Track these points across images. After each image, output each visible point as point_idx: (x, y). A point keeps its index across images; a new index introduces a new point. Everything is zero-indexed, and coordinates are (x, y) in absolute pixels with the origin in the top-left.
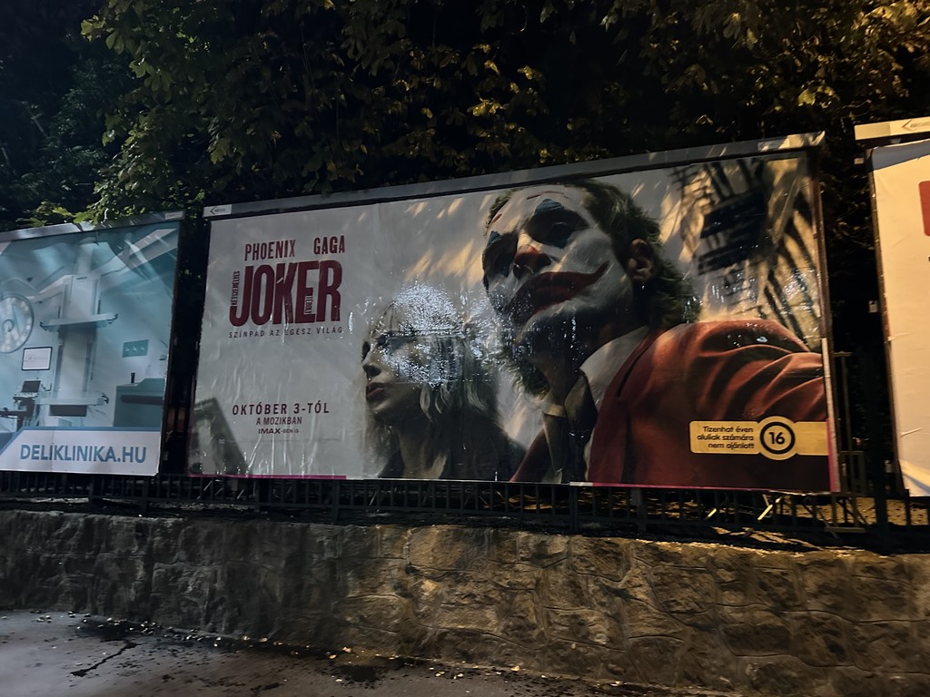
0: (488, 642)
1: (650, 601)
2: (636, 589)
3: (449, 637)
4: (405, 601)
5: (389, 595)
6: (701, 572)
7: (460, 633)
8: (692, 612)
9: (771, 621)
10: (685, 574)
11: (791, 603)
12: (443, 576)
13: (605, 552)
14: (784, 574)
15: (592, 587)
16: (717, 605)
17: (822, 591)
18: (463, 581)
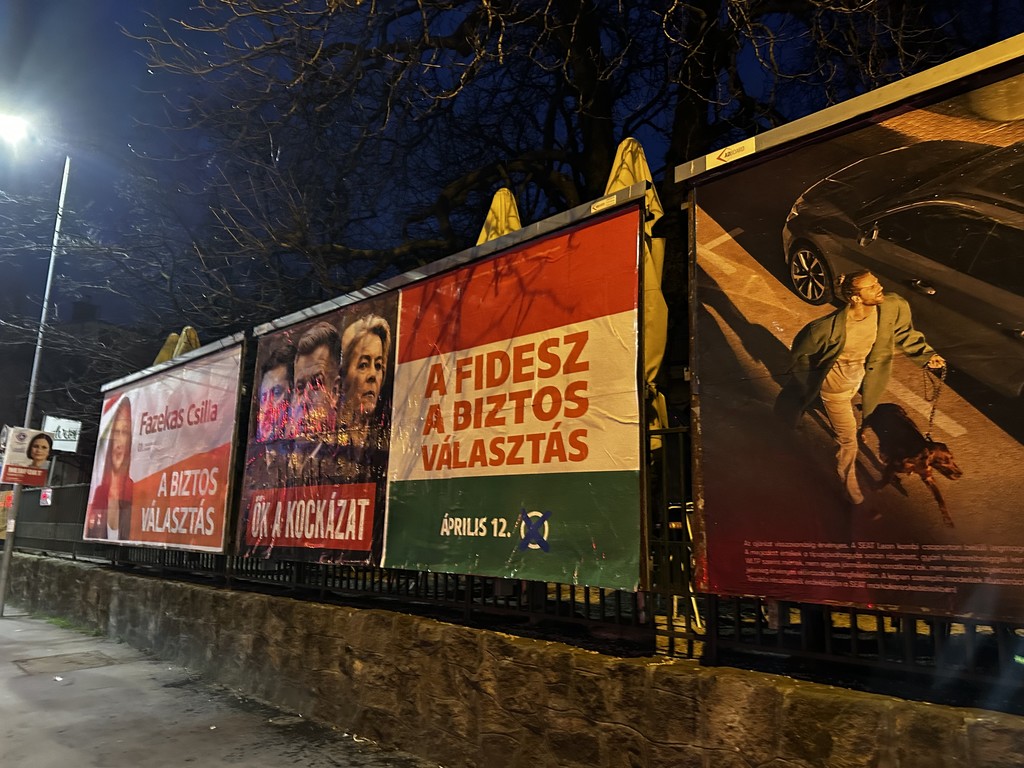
0: (392, 723)
1: (496, 697)
2: (488, 683)
3: (369, 715)
4: (345, 677)
5: (336, 672)
6: (534, 670)
7: (376, 712)
8: (525, 712)
9: (585, 731)
10: (521, 671)
11: (600, 712)
12: (367, 657)
13: (467, 642)
14: (597, 679)
15: (458, 678)
16: (544, 707)
17: (626, 702)
18: (378, 663)
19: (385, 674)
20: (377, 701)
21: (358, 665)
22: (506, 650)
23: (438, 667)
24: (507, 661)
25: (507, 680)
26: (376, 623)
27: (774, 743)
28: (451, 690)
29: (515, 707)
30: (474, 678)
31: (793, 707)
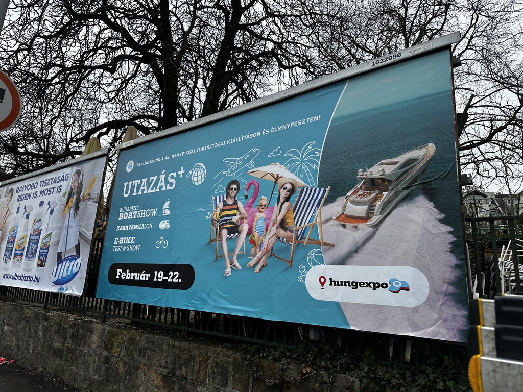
1: (42, 337)
2: (40, 332)
4: (1, 332)
8: (48, 342)
9: (61, 347)
11: (66, 340)
12: (9, 324)
13: (37, 317)
14: (67, 328)
15: (33, 331)
16: (52, 340)
17: (73, 336)
18: (11, 326)
19: (13, 330)
20: (9, 341)
21: (6, 327)
22: (47, 319)
23: (28, 327)
24: (46, 323)
25: (45, 330)
26: (14, 310)
27: (102, 346)
28: (30, 336)
29: (46, 340)
30: (36, 331)
31: (108, 333)
